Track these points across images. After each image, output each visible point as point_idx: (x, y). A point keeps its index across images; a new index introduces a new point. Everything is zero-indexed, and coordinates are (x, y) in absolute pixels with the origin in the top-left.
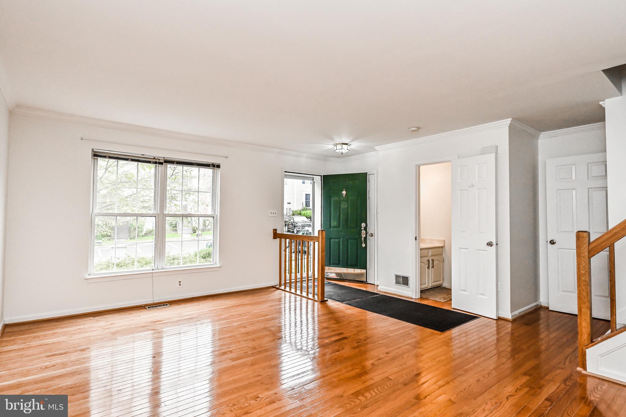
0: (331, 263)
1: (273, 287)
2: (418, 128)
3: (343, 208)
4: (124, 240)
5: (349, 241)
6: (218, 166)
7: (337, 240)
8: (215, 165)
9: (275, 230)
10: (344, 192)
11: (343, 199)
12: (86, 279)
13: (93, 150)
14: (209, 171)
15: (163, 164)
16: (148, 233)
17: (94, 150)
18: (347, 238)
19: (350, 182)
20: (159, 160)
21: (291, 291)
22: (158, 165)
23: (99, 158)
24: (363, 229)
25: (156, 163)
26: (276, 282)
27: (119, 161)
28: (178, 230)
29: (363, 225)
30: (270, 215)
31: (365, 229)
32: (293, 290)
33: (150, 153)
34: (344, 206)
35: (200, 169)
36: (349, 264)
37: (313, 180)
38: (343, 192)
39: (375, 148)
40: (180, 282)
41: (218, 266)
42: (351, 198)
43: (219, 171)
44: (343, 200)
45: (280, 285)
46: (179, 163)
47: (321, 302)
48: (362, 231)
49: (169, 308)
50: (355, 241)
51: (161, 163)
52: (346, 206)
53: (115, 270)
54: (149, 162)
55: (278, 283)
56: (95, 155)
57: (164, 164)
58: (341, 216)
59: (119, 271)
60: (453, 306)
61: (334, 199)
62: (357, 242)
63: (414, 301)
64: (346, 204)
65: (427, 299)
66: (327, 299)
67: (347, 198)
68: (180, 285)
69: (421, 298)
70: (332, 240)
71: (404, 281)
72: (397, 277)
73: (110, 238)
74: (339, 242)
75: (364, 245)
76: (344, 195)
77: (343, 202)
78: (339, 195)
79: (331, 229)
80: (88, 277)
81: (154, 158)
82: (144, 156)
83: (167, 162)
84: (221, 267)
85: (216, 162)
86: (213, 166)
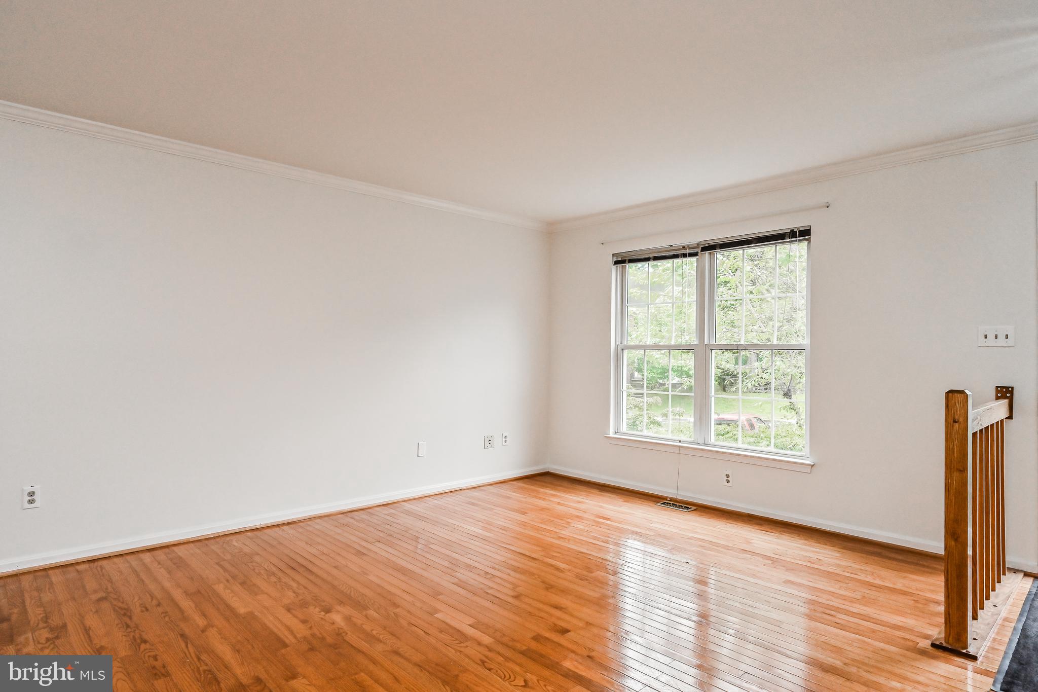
6: (806, 233)
8: (796, 232)
12: (607, 438)
13: (614, 255)
33: (678, 241)
40: (728, 476)
41: (808, 462)
68: (728, 481)
80: (612, 435)
81: (684, 247)
82: (672, 248)
83: (710, 248)
84: (812, 466)
85: (799, 224)
86: (793, 234)
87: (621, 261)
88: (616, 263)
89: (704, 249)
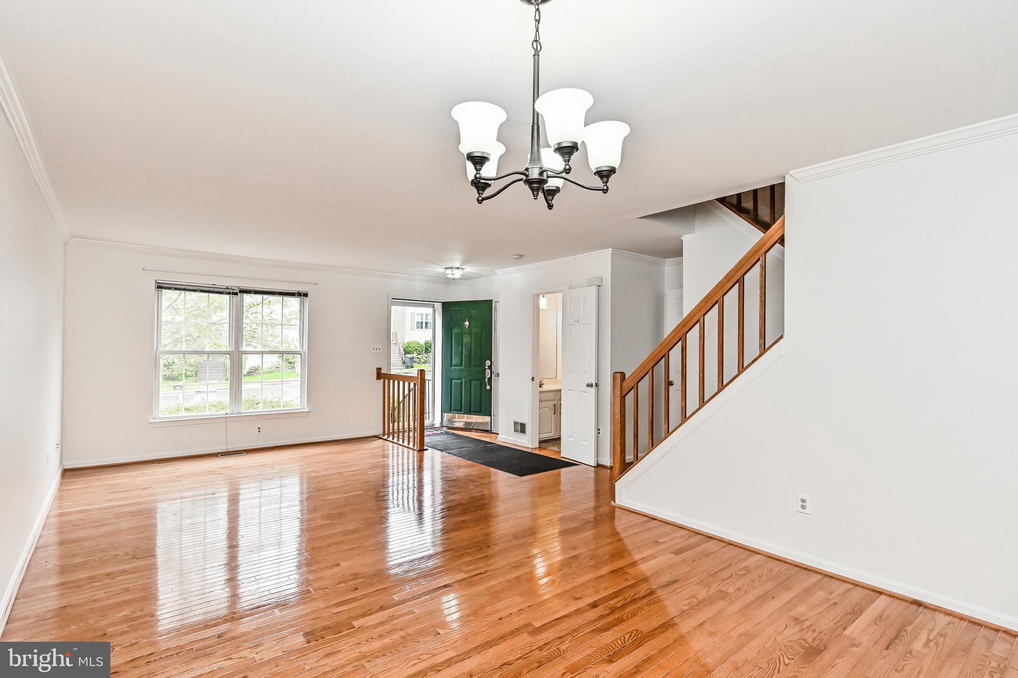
0: (453, 408)
1: (376, 436)
2: (521, 256)
3: (465, 342)
4: (216, 382)
5: (473, 382)
6: (306, 295)
7: (460, 381)
8: (301, 294)
9: (379, 370)
10: (467, 323)
11: (465, 331)
12: (151, 423)
13: (156, 281)
14: (294, 302)
15: (237, 295)
16: (251, 372)
17: (158, 281)
18: (470, 378)
19: (474, 311)
20: (234, 289)
21: (393, 441)
22: (231, 296)
23: (163, 290)
24: (486, 367)
25: (229, 293)
26: (379, 431)
27: (186, 292)
28: (296, 367)
29: (488, 363)
30: (373, 351)
31: (490, 367)
32: (395, 440)
33: (222, 283)
34: (466, 340)
35: (284, 298)
36: (472, 409)
37: (433, 307)
38: (465, 323)
39: (496, 271)
40: (259, 428)
41: (306, 410)
42: (474, 330)
43: (307, 301)
44: (466, 333)
45: (384, 435)
46: (257, 292)
47: (419, 451)
48: (487, 371)
49: (245, 456)
50: (479, 382)
51: (236, 294)
52: (469, 340)
53: (185, 414)
54: (221, 293)
55: (381, 432)
56: (158, 287)
57: (239, 294)
58: (464, 351)
59: (189, 414)
60: (562, 455)
61: (455, 331)
62: (481, 384)
63: (530, 451)
64: (469, 337)
65: (544, 449)
66: (427, 448)
67: (471, 330)
68: (259, 432)
69: (540, 448)
70: (454, 381)
71: (521, 428)
72: (516, 423)
73: (197, 378)
74: (461, 383)
75: (488, 387)
76: (467, 327)
77: (466, 335)
78: (462, 326)
79: (452, 368)
80: (153, 421)
81: (227, 288)
82: (215, 286)
83: (243, 291)
84: (309, 412)
85: (302, 289)
86: (299, 294)
87: (160, 287)
89: (240, 291)
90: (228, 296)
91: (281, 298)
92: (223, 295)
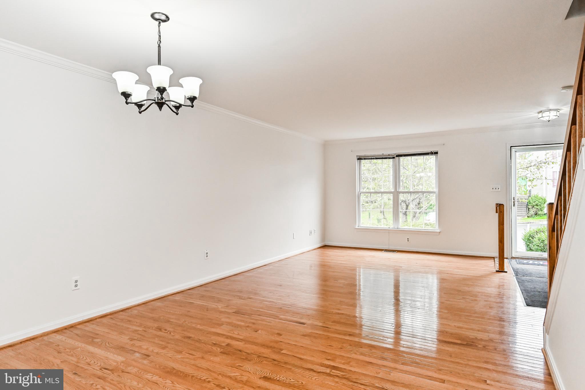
1: (493, 258)
6: (437, 153)
8: (434, 152)
9: (497, 205)
12: (355, 229)
14: (433, 158)
20: (393, 155)
23: (362, 160)
30: (492, 190)
33: (386, 153)
40: (408, 239)
41: (438, 231)
43: (438, 156)
47: (497, 271)
51: (394, 158)
57: (396, 158)
68: (408, 241)
80: (357, 228)
81: (389, 155)
82: (383, 155)
83: (399, 156)
84: (440, 232)
85: (434, 150)
86: (432, 153)
87: (360, 159)
88: (358, 159)
89: (397, 156)
90: (392, 159)
91: (423, 157)
92: (387, 159)
